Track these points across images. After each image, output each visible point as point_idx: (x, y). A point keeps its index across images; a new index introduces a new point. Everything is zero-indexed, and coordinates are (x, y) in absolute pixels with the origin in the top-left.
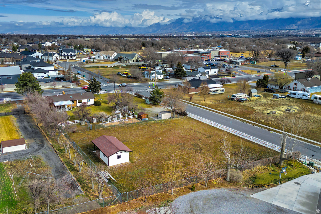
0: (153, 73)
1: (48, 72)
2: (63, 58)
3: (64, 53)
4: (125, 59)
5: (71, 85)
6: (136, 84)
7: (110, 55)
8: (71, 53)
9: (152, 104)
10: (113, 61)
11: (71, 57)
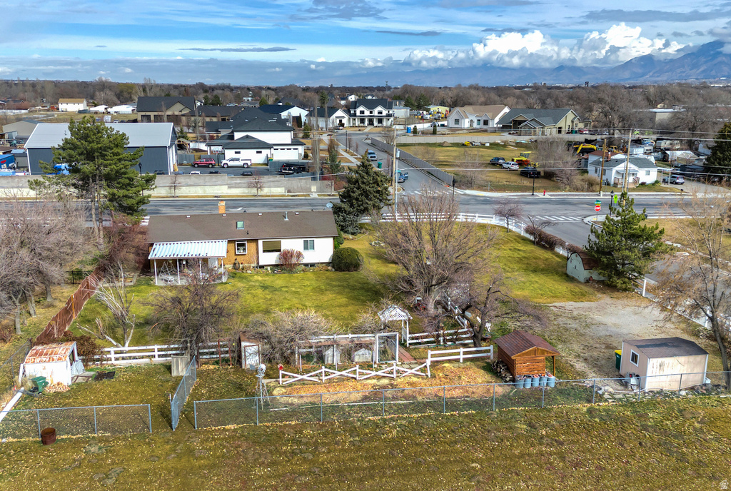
0: (618, 162)
1: (269, 146)
2: (358, 123)
3: (361, 108)
4: (533, 124)
5: (314, 188)
6: (547, 195)
7: (489, 115)
8: (379, 108)
9: (599, 282)
10: (495, 131)
11: (380, 121)
